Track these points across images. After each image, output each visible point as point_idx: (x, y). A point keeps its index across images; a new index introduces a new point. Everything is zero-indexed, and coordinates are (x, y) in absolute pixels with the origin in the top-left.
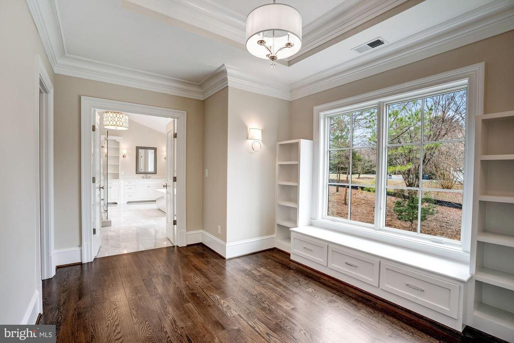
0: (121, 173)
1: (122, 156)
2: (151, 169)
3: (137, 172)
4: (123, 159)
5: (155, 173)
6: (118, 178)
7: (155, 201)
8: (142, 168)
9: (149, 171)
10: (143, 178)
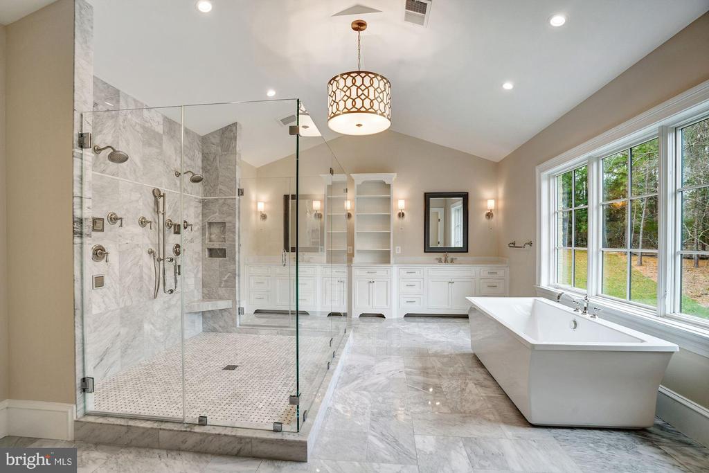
0: (396, 250)
1: (397, 214)
2: (456, 240)
3: (427, 249)
4: (401, 221)
5: (465, 249)
6: (389, 262)
7: (466, 317)
8: (436, 240)
9: (453, 246)
10: (440, 261)
